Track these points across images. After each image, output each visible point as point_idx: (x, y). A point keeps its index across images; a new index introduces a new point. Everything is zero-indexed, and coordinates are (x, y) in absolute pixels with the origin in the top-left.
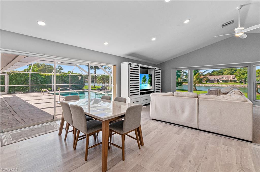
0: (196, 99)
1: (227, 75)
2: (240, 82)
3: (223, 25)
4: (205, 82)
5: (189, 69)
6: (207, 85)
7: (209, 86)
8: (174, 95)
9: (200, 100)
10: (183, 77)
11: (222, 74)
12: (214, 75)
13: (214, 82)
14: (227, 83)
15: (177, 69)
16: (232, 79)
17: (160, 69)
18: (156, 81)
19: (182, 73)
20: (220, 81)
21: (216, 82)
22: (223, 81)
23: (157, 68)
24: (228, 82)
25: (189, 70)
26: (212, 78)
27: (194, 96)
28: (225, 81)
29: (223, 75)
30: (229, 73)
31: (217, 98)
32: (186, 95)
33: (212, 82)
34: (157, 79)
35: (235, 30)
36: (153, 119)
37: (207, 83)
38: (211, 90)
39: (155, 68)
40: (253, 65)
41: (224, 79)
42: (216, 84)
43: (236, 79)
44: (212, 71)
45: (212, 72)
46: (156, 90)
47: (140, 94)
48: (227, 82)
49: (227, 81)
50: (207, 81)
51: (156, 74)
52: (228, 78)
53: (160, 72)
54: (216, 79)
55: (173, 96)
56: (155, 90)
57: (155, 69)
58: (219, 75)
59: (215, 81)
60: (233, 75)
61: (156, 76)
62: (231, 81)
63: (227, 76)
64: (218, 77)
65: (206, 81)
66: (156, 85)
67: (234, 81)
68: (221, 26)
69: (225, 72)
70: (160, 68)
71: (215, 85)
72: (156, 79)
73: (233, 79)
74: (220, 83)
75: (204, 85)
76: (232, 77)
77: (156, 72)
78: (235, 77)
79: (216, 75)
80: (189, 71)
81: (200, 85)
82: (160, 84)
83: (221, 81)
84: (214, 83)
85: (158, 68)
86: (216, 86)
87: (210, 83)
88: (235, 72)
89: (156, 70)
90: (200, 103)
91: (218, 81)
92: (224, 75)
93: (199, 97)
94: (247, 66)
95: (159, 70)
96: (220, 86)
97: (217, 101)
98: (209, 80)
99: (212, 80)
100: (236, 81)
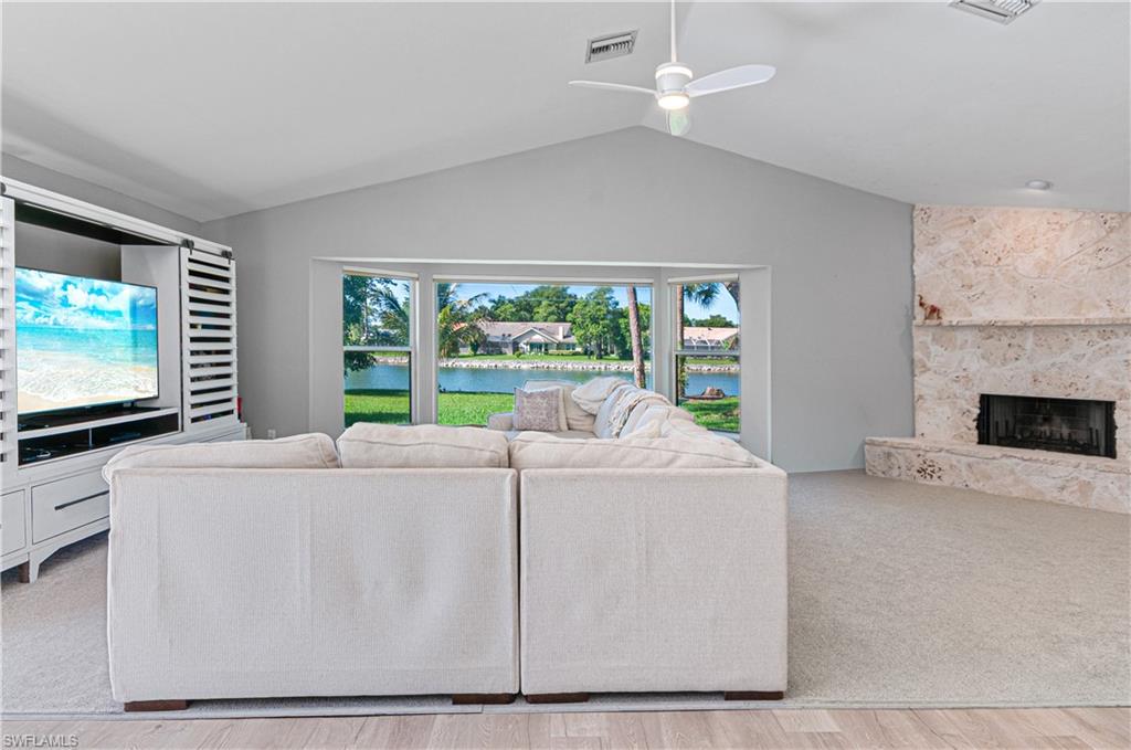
0: (504, 476)
1: (545, 321)
2: (585, 353)
3: (595, 46)
4: (469, 349)
5: (416, 275)
6: (476, 363)
7: (485, 366)
8: (343, 459)
9: (531, 480)
10: (373, 324)
11: (528, 315)
12: (504, 320)
13: (504, 349)
14: (546, 354)
15: (346, 268)
16: (560, 338)
17: (226, 254)
18: (193, 340)
19: (368, 300)
20: (521, 345)
21: (509, 351)
22: (532, 346)
23: (199, 242)
24: (550, 351)
25: (418, 279)
26: (495, 331)
27: (487, 455)
28: (540, 346)
29: (531, 320)
30: (552, 313)
31: (623, 458)
32: (438, 453)
33: (493, 349)
34: (205, 327)
35: (658, 75)
36: (133, 707)
37: (475, 355)
38: (529, 392)
39: (188, 244)
40: (670, 280)
41: (537, 338)
42: (510, 358)
43: (573, 339)
44: (494, 301)
45: (493, 304)
46: (194, 406)
47: (14, 456)
48: (546, 350)
49: (546, 345)
50: (475, 347)
51: (192, 286)
52: (549, 333)
53: (232, 274)
54: (510, 335)
55: (334, 461)
56: (187, 407)
57: (185, 252)
58: (521, 320)
59: (506, 345)
60: (564, 321)
61: (192, 300)
62: (559, 346)
63: (546, 324)
64: (515, 329)
65: (472, 344)
66: (193, 366)
67: (569, 346)
68: (585, 49)
69: (540, 310)
70: (229, 249)
71: (507, 362)
72: (193, 326)
73: (564, 337)
74: (524, 353)
75: (464, 365)
76: (561, 330)
77: (192, 273)
78: (571, 329)
79: (509, 320)
80: (417, 283)
81: (450, 364)
82: (228, 364)
83: (527, 344)
84: (501, 353)
85: (208, 249)
86: (511, 367)
87: (489, 354)
88: (571, 311)
89: (196, 255)
90: (527, 503)
91: (515, 346)
92: (537, 321)
93: (517, 454)
94: (650, 281)
95: (223, 262)
96: (525, 366)
97: (630, 478)
98: (485, 341)
99: (497, 340)
100: (574, 346)
